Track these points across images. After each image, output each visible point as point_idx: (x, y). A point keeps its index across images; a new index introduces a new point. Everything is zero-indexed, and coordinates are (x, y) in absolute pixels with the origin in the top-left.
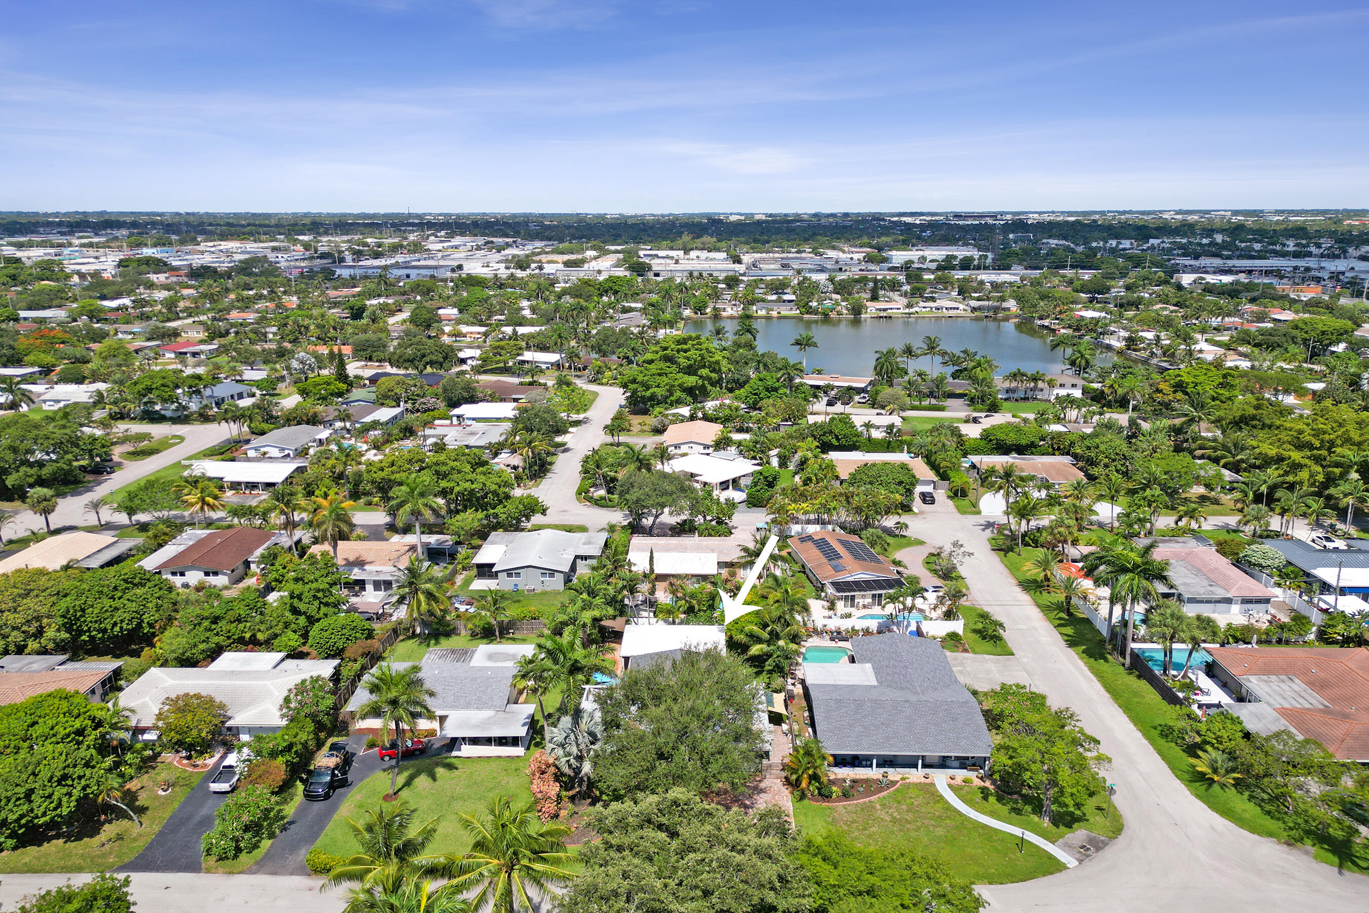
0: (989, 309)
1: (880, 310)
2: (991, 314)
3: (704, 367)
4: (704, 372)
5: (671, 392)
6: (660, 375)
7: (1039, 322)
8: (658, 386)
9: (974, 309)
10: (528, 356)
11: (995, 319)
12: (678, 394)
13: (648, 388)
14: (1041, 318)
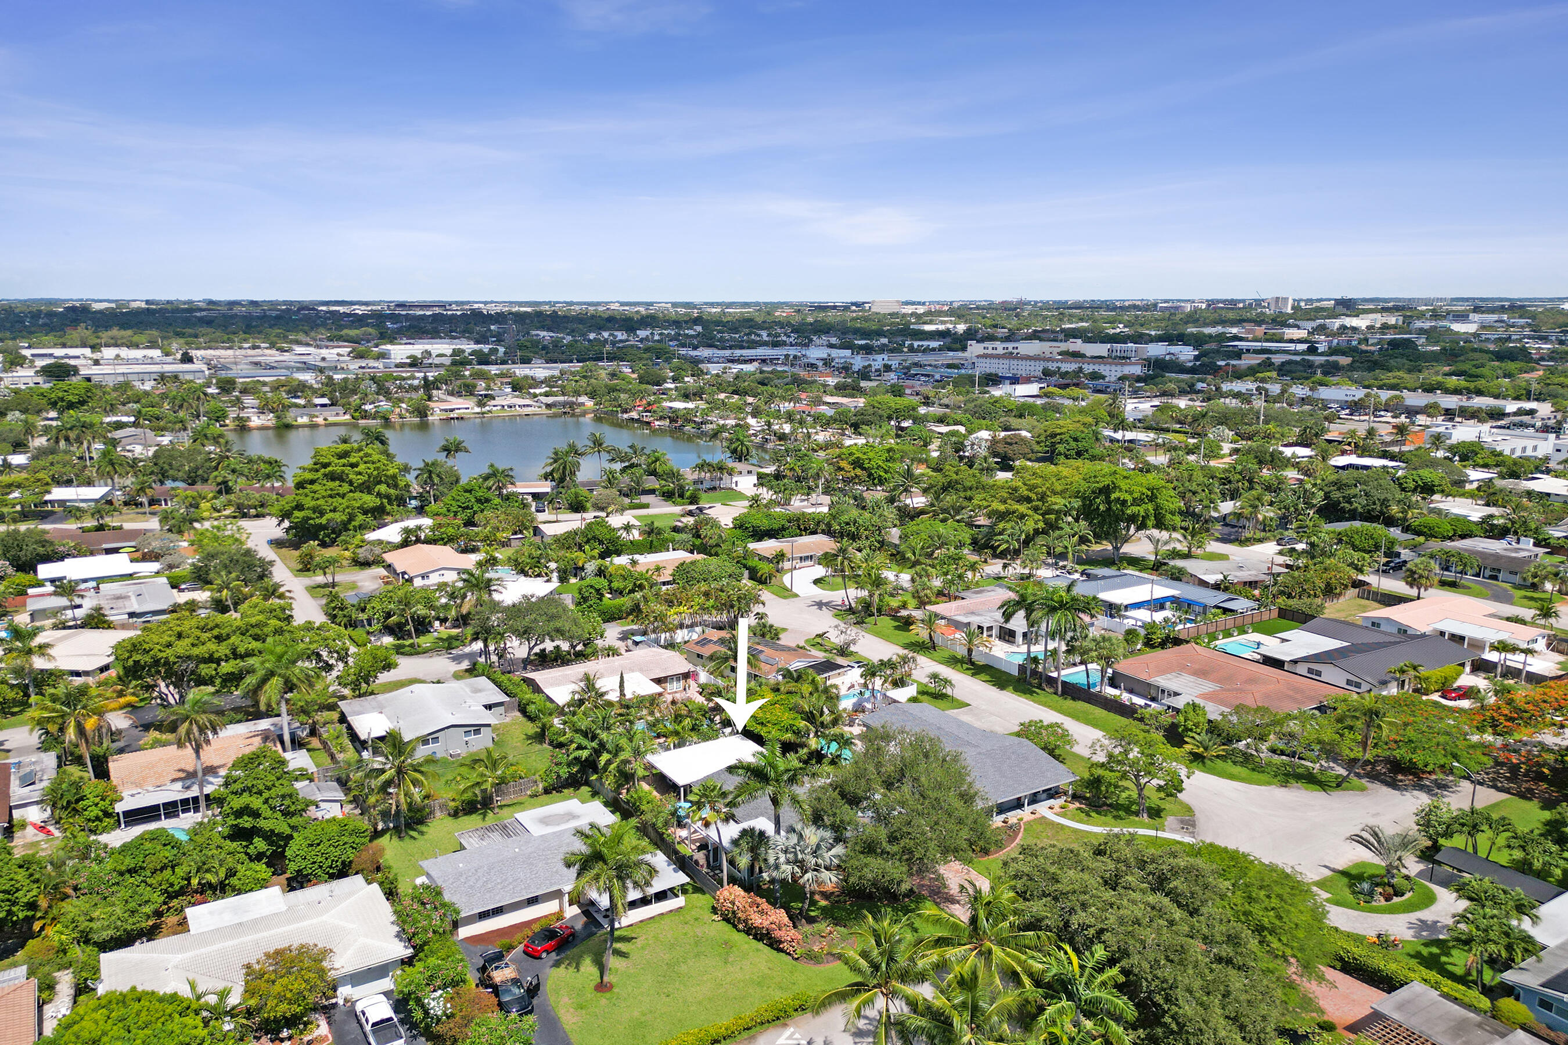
0: (564, 405)
1: (446, 410)
2: (567, 410)
3: (380, 482)
4: (383, 488)
5: (351, 518)
6: (331, 496)
7: (625, 416)
8: (334, 510)
9: (548, 406)
10: (58, 493)
11: (573, 415)
12: (360, 518)
13: (322, 514)
14: (625, 411)
